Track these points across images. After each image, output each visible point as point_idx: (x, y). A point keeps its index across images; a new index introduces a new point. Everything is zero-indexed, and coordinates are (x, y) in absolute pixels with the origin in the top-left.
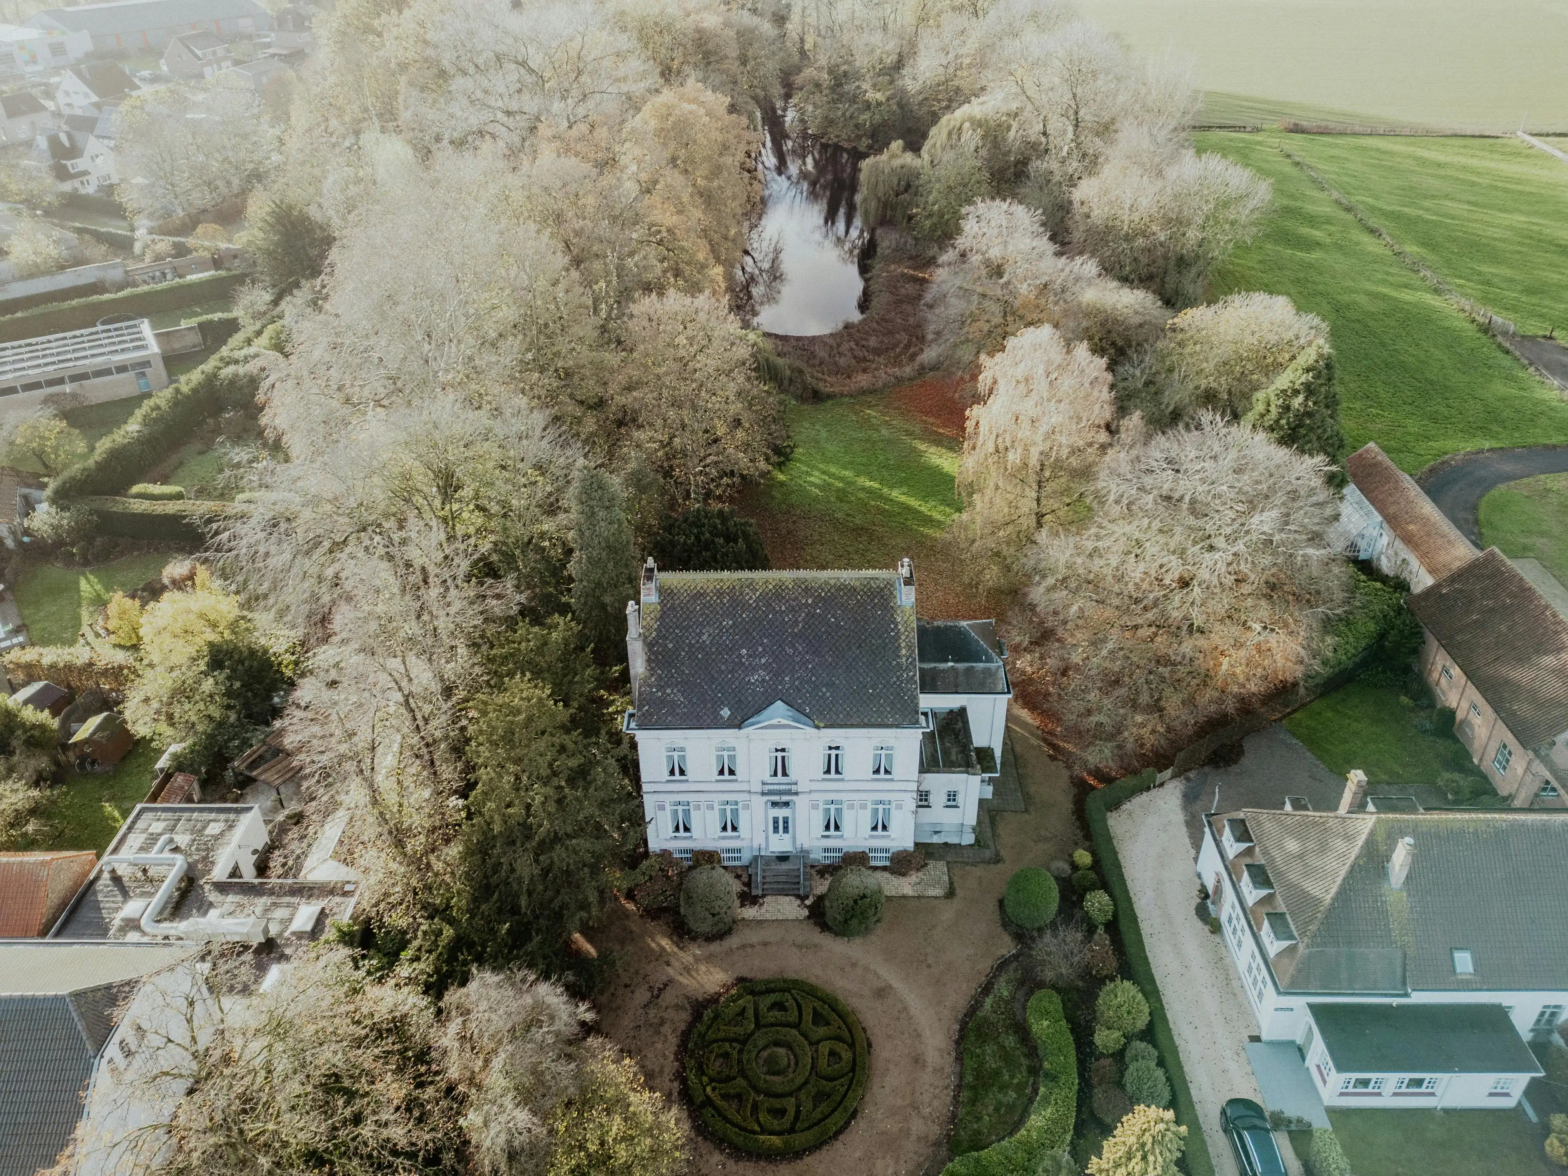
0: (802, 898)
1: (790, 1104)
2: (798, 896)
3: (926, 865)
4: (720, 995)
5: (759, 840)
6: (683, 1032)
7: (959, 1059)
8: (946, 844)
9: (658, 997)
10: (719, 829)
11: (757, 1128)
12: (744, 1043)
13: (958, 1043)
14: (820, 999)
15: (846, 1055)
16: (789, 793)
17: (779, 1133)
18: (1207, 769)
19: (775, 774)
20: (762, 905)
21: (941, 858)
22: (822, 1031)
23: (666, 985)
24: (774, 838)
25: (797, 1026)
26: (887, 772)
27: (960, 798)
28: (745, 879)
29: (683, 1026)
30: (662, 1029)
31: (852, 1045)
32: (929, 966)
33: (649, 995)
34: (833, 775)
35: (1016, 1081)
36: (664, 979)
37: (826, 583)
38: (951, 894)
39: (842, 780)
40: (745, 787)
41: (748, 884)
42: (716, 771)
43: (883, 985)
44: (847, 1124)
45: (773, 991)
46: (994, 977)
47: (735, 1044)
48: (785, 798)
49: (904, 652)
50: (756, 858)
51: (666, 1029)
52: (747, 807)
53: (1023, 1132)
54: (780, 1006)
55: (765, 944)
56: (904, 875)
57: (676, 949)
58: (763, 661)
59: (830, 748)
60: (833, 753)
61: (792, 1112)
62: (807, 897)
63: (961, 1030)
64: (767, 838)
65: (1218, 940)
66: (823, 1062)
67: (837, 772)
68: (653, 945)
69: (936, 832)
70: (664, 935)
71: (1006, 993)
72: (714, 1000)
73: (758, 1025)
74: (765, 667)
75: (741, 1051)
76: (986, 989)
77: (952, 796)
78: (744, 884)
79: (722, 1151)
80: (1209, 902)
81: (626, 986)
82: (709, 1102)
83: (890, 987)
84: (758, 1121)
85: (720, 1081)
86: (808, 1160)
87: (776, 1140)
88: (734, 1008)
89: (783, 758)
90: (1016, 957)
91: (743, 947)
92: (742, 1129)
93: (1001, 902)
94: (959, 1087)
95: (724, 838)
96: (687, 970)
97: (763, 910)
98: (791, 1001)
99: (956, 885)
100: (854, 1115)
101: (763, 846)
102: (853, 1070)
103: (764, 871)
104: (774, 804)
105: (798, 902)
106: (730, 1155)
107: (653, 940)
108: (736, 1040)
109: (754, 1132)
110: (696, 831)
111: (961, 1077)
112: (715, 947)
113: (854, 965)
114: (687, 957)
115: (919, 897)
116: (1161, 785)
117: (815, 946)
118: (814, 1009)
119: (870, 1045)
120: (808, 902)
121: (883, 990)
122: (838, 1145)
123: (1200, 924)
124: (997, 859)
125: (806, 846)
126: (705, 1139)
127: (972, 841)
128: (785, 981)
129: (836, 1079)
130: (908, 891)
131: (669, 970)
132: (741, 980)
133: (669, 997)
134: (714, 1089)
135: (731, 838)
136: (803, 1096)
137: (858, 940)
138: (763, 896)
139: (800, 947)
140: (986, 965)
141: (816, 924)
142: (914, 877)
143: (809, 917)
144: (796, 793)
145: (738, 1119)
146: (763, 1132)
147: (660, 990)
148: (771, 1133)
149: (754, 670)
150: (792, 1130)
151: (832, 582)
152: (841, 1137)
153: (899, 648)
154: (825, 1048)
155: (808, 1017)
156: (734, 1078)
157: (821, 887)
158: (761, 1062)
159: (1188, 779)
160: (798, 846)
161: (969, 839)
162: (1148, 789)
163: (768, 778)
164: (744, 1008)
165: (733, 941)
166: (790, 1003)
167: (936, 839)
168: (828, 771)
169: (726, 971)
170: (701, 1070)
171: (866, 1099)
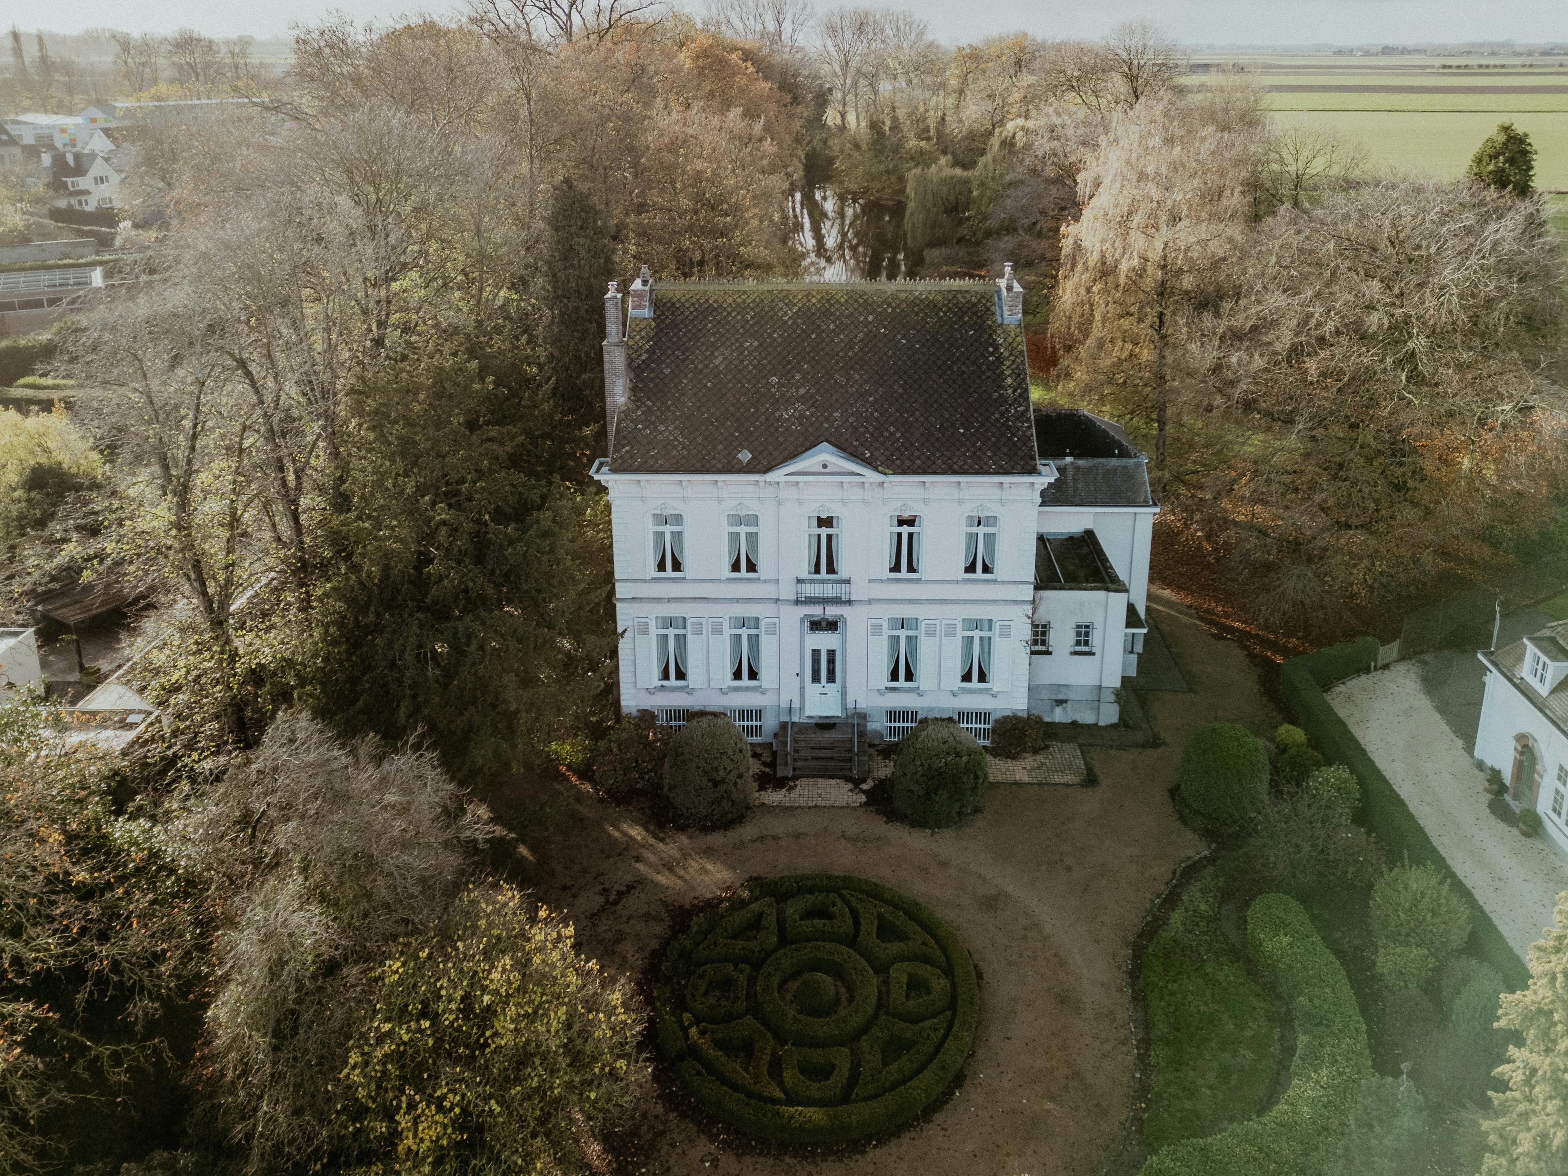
0: (856, 782)
1: (841, 1058)
2: (848, 779)
3: (1047, 747)
4: (721, 900)
5: (789, 695)
6: (654, 952)
7: (1139, 998)
8: (1074, 723)
9: (616, 903)
10: (729, 675)
11: (779, 1094)
12: (757, 966)
13: (1134, 975)
14: (891, 903)
15: (939, 984)
16: (836, 601)
17: (821, 1103)
18: (1447, 653)
19: (817, 571)
20: (791, 788)
21: (1069, 740)
22: (894, 948)
23: (630, 887)
24: (811, 690)
25: (852, 941)
26: (986, 569)
27: (1096, 638)
28: (767, 757)
29: (654, 944)
30: (619, 948)
31: (949, 972)
32: (1069, 869)
33: (601, 900)
34: (904, 574)
35: (1248, 1033)
36: (629, 878)
37: (895, 296)
38: (1090, 780)
39: (918, 581)
40: (768, 591)
41: (772, 765)
42: (727, 566)
43: (993, 892)
44: (948, 1094)
45: (810, 891)
46: (1180, 885)
47: (741, 966)
48: (832, 611)
49: (1009, 381)
50: (784, 726)
51: (627, 948)
52: (773, 629)
53: (1282, 1107)
54: (822, 913)
55: (797, 836)
56: (1014, 758)
57: (651, 841)
58: (802, 391)
59: (901, 523)
60: (905, 530)
61: (843, 1069)
62: (864, 781)
63: (1135, 957)
64: (802, 688)
65: (1539, 845)
66: (897, 994)
67: (911, 569)
68: (617, 834)
69: (1060, 702)
70: (636, 822)
71: (1203, 907)
72: (710, 905)
73: (783, 940)
74: (803, 399)
75: (752, 980)
76: (1171, 900)
77: (1083, 634)
78: (765, 764)
79: (712, 1138)
80: (1507, 797)
81: (564, 888)
82: (694, 1052)
83: (1006, 895)
84: (781, 1084)
85: (713, 1021)
86: (874, 1154)
87: (815, 1115)
88: (741, 917)
89: (829, 537)
90: (1211, 860)
91: (762, 839)
92: (750, 1095)
93: (1174, 792)
94: (1146, 1043)
95: (736, 689)
96: (669, 867)
97: (794, 794)
98: (839, 903)
99: (1097, 771)
100: (959, 1080)
101: (796, 705)
102: (953, 1004)
103: (795, 741)
104: (816, 625)
105: (850, 786)
106: (726, 1146)
107: (617, 828)
108: (745, 960)
109: (774, 1101)
110: (694, 678)
111: (1147, 1025)
112: (716, 839)
113: (944, 865)
114: (669, 849)
115: (1040, 784)
116: (1386, 667)
117: (878, 839)
118: (880, 917)
119: (980, 976)
120: (864, 787)
121: (995, 899)
122: (931, 1130)
123: (1503, 827)
124: (1155, 743)
125: (862, 705)
126: (683, 1116)
127: (1115, 719)
128: (829, 878)
129: (924, 1019)
130: (1022, 776)
131: (640, 866)
132: (756, 882)
133: (634, 903)
134: (702, 1033)
135: (748, 689)
136: (864, 1044)
137: (947, 834)
138: (795, 778)
139: (854, 840)
140: (1162, 871)
141: (878, 812)
142: (1030, 761)
143: (867, 804)
144: (849, 602)
145: (746, 1078)
146: (790, 1103)
147: (620, 894)
148: (808, 1102)
149: (789, 402)
150: (845, 1098)
151: (903, 296)
152: (938, 1118)
153: (1001, 377)
154: (900, 973)
155: (869, 927)
156: (740, 1017)
157: (884, 770)
158: (789, 997)
159: (1424, 663)
160: (850, 705)
161: (1109, 715)
162: (1367, 671)
163: (805, 574)
164: (761, 915)
165: (748, 831)
166: (839, 907)
167: (1059, 716)
168: (896, 568)
169: (734, 869)
170: (681, 1005)
171: (981, 1053)
